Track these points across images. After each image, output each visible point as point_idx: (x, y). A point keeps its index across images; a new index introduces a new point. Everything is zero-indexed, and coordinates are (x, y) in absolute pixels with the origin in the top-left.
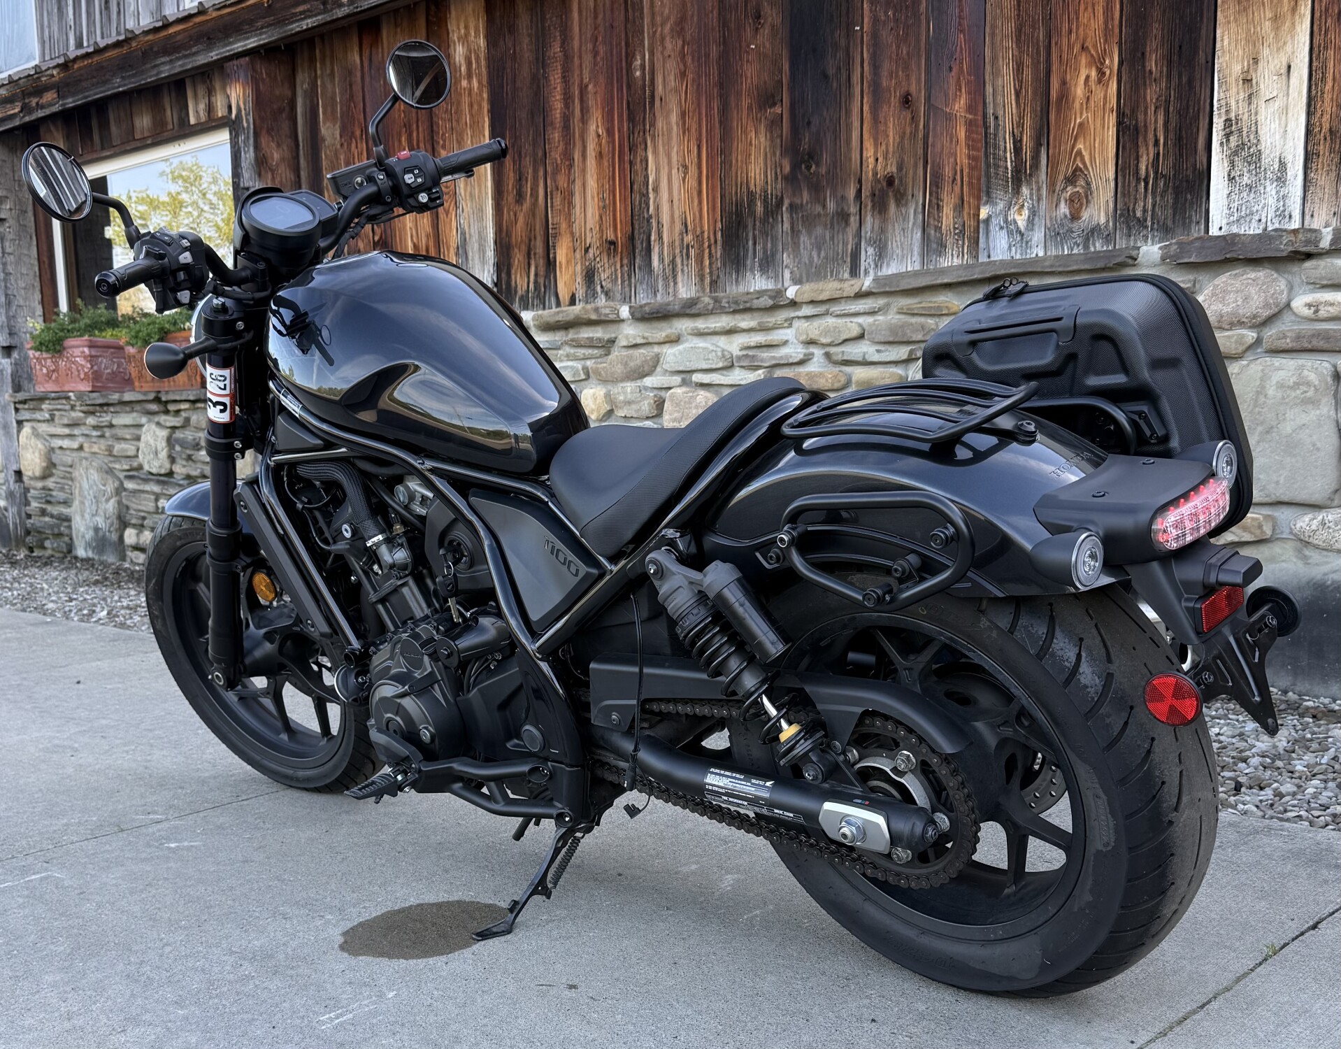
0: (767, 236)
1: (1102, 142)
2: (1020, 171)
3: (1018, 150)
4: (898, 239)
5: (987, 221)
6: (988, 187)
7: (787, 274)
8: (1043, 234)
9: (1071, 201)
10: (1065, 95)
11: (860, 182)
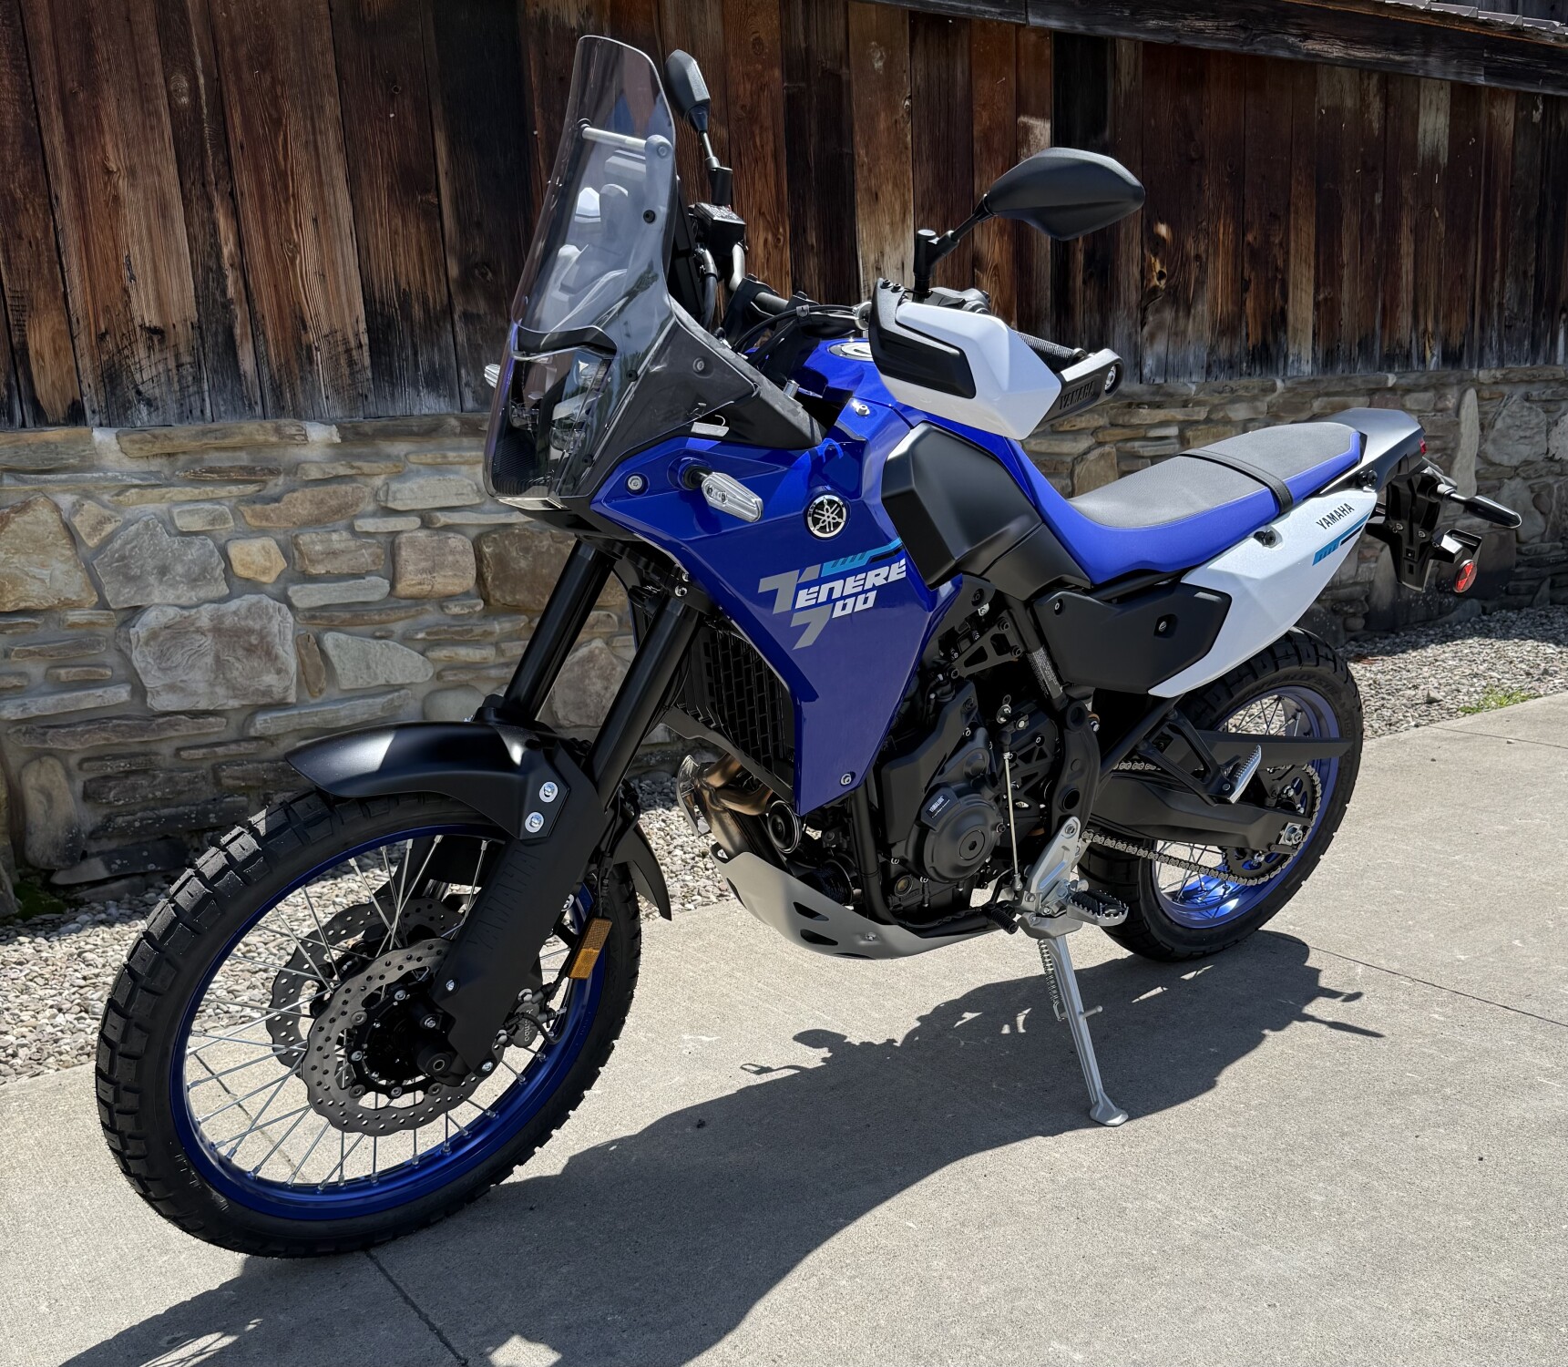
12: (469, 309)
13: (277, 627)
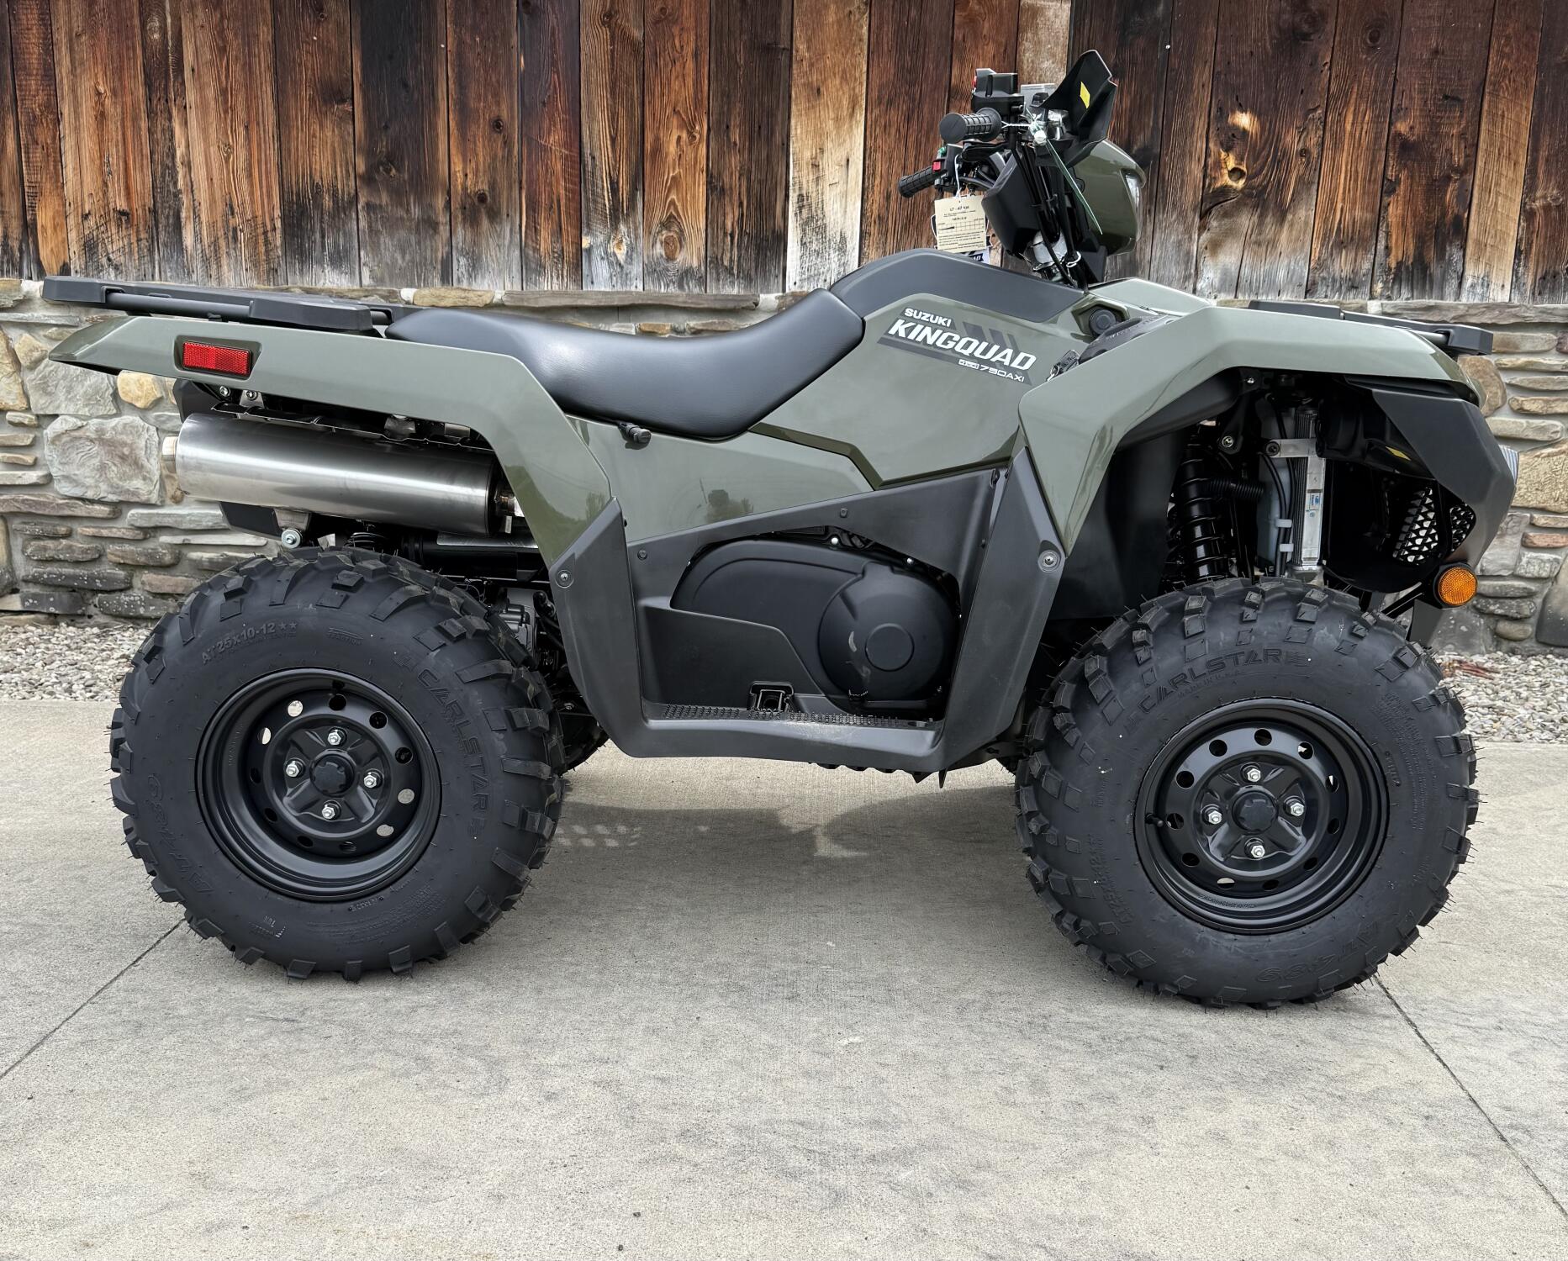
0: (338, 231)
1: (693, 197)
2: (618, 210)
3: (614, 190)
4: (493, 253)
5: (589, 250)
6: (588, 219)
7: (366, 272)
8: (641, 269)
9: (666, 243)
10: (658, 149)
11: (449, 193)
12: (373, 200)
13: (144, 443)
